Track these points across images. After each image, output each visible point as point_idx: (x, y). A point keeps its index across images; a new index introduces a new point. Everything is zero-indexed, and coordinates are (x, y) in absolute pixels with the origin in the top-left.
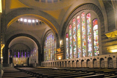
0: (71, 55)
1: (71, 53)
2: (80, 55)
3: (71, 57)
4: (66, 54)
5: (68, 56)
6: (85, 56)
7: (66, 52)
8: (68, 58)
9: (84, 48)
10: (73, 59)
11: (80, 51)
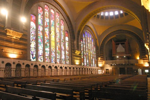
0: (41, 56)
1: (41, 52)
2: (54, 60)
3: (41, 60)
4: (30, 50)
5: (34, 56)
6: (59, 63)
7: (30, 47)
8: (33, 59)
9: (58, 53)
10: (51, 64)
11: (54, 54)
